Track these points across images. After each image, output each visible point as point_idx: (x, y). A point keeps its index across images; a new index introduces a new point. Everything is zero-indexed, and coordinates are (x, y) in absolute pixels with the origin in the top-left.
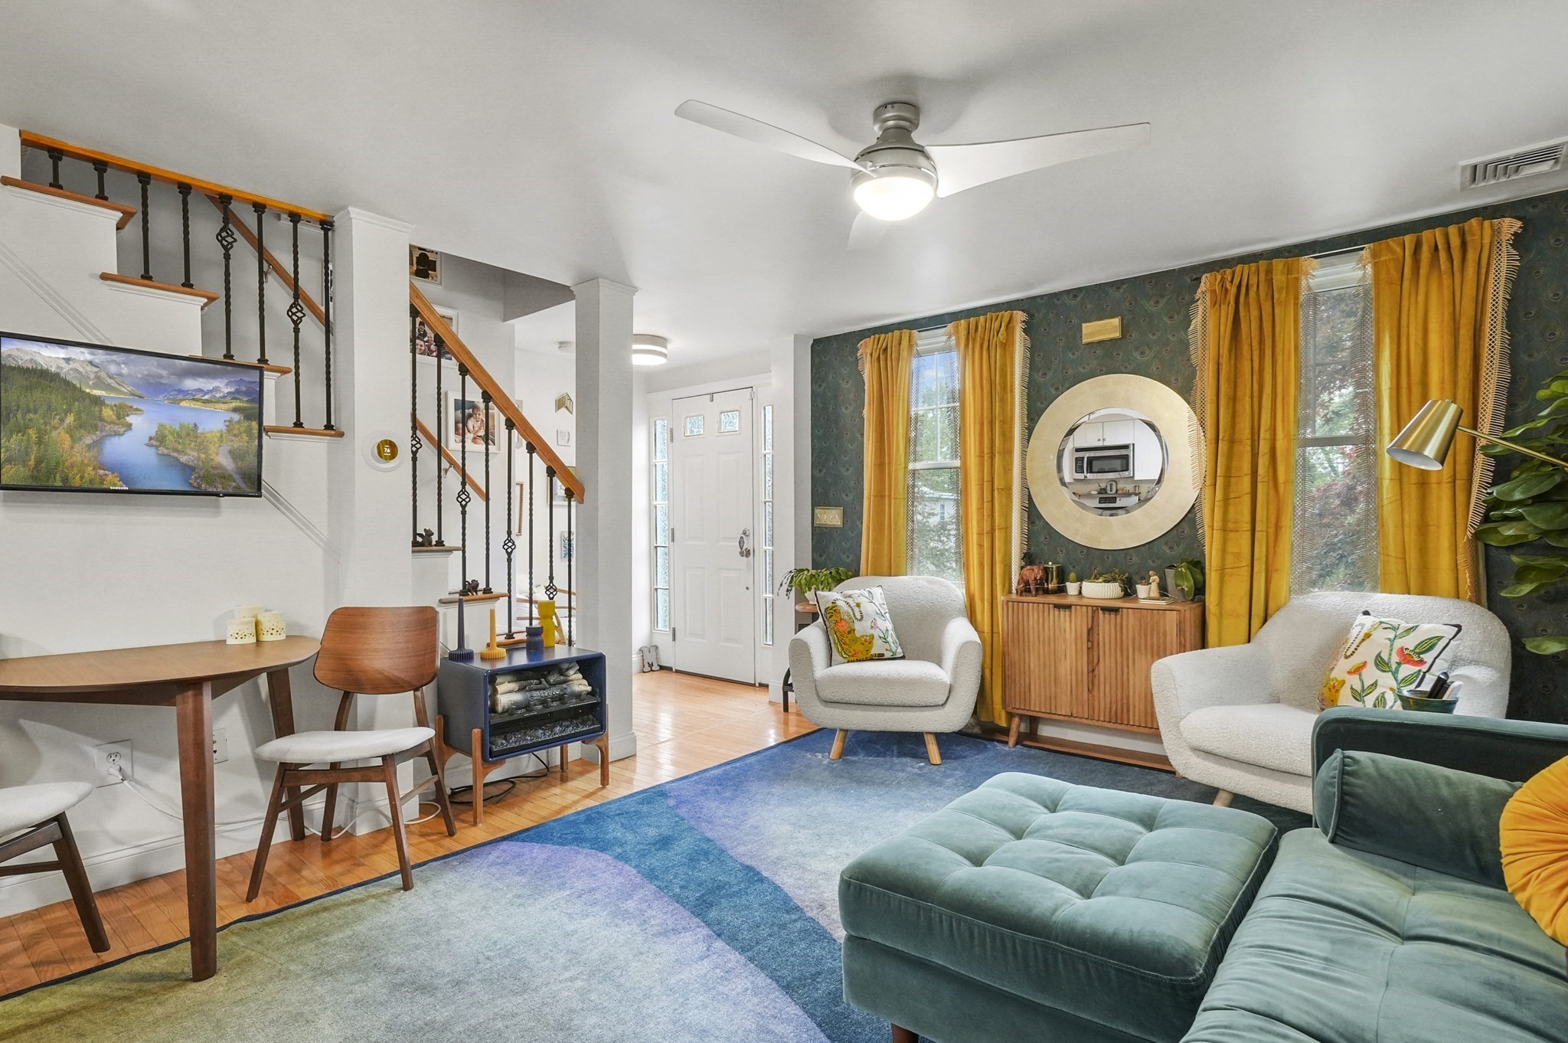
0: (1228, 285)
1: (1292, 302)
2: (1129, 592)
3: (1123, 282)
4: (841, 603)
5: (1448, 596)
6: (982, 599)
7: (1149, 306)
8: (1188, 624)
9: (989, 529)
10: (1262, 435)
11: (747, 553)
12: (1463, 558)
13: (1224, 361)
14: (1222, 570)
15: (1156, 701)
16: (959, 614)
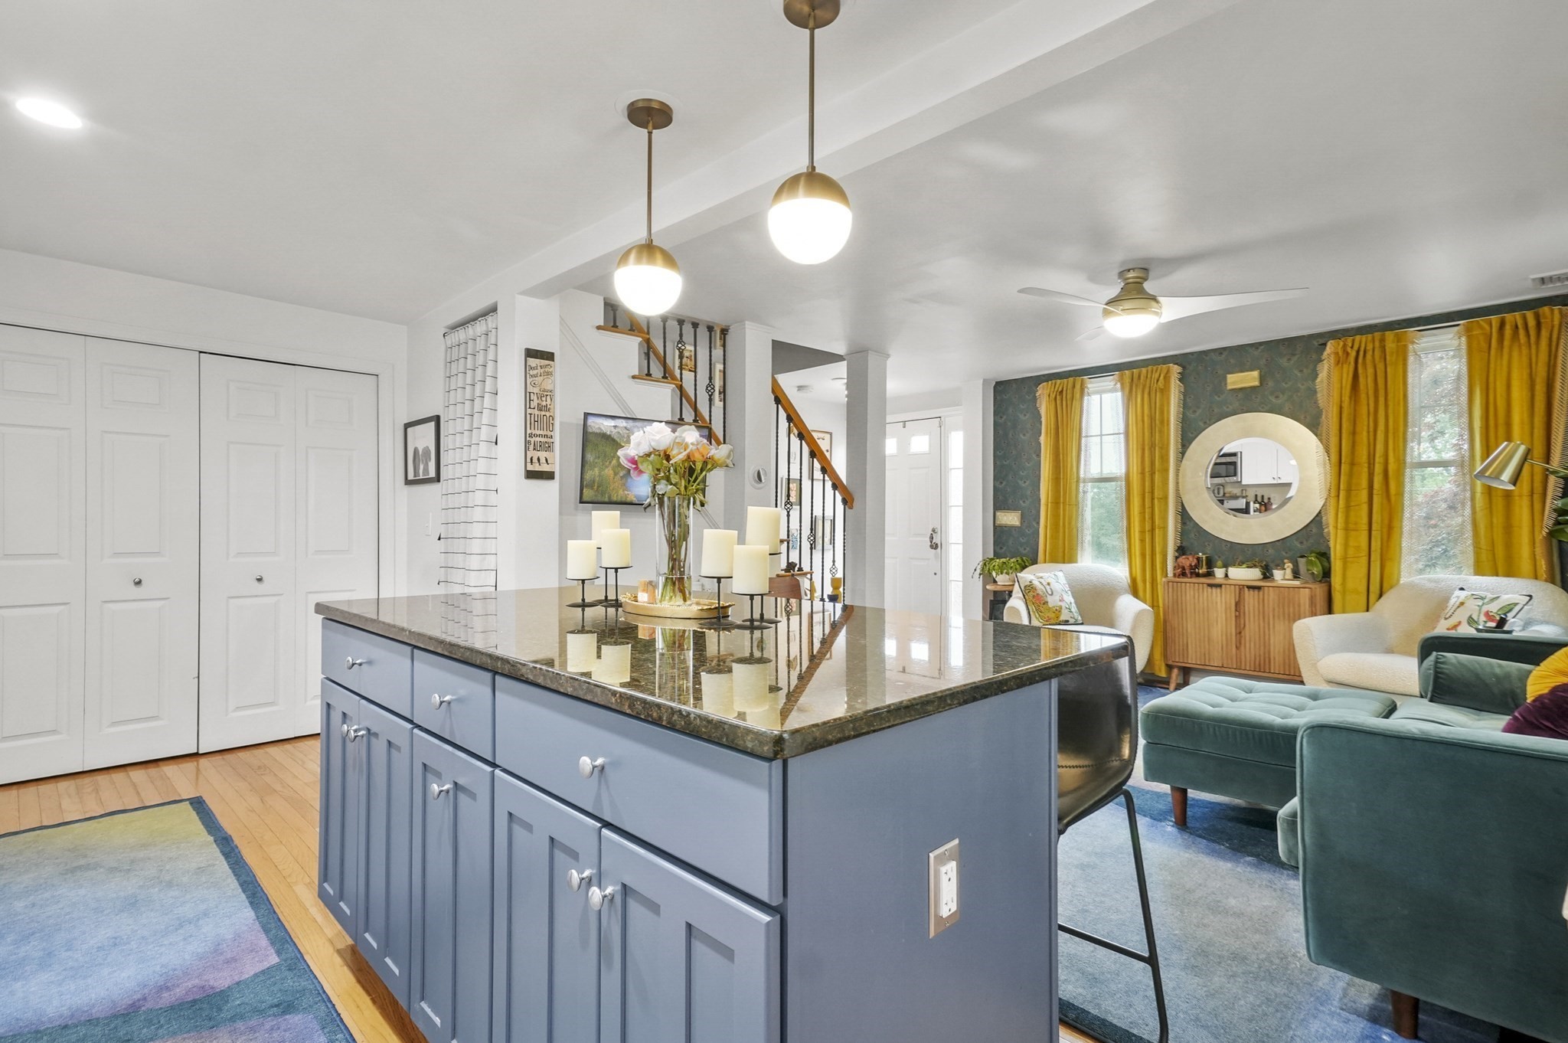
0: (1349, 350)
1: (1401, 363)
2: (1267, 575)
3: (1261, 344)
4: (1036, 583)
5: (1529, 578)
6: (1144, 581)
7: (1284, 362)
8: (1318, 598)
9: (1150, 528)
10: (1377, 460)
11: (934, 546)
12: (1540, 550)
13: (1346, 405)
14: (1345, 560)
15: (1297, 649)
16: (1126, 592)
